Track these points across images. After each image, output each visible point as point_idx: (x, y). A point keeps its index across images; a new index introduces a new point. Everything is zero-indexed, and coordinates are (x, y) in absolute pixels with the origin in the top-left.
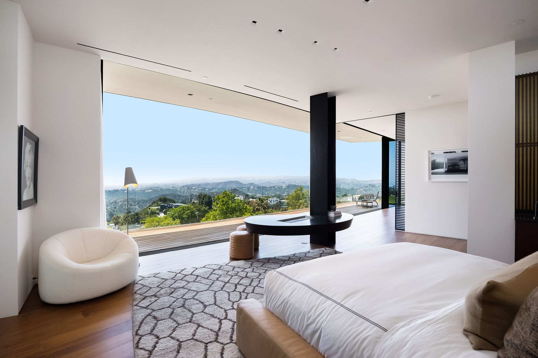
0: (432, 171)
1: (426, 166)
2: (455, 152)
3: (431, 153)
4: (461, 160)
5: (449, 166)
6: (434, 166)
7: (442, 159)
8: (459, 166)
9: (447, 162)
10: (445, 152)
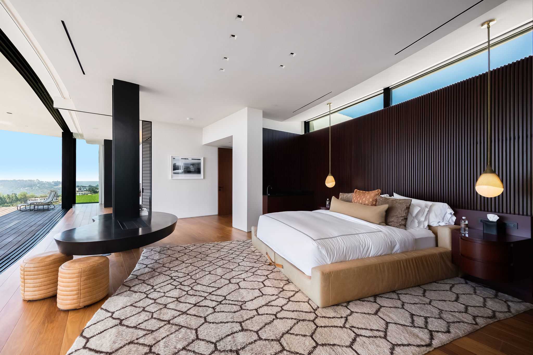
0: (174, 171)
1: (170, 168)
2: (188, 159)
3: (173, 158)
4: (191, 165)
5: (185, 168)
6: (175, 168)
7: (181, 164)
8: (190, 168)
9: (183, 165)
10: (182, 159)
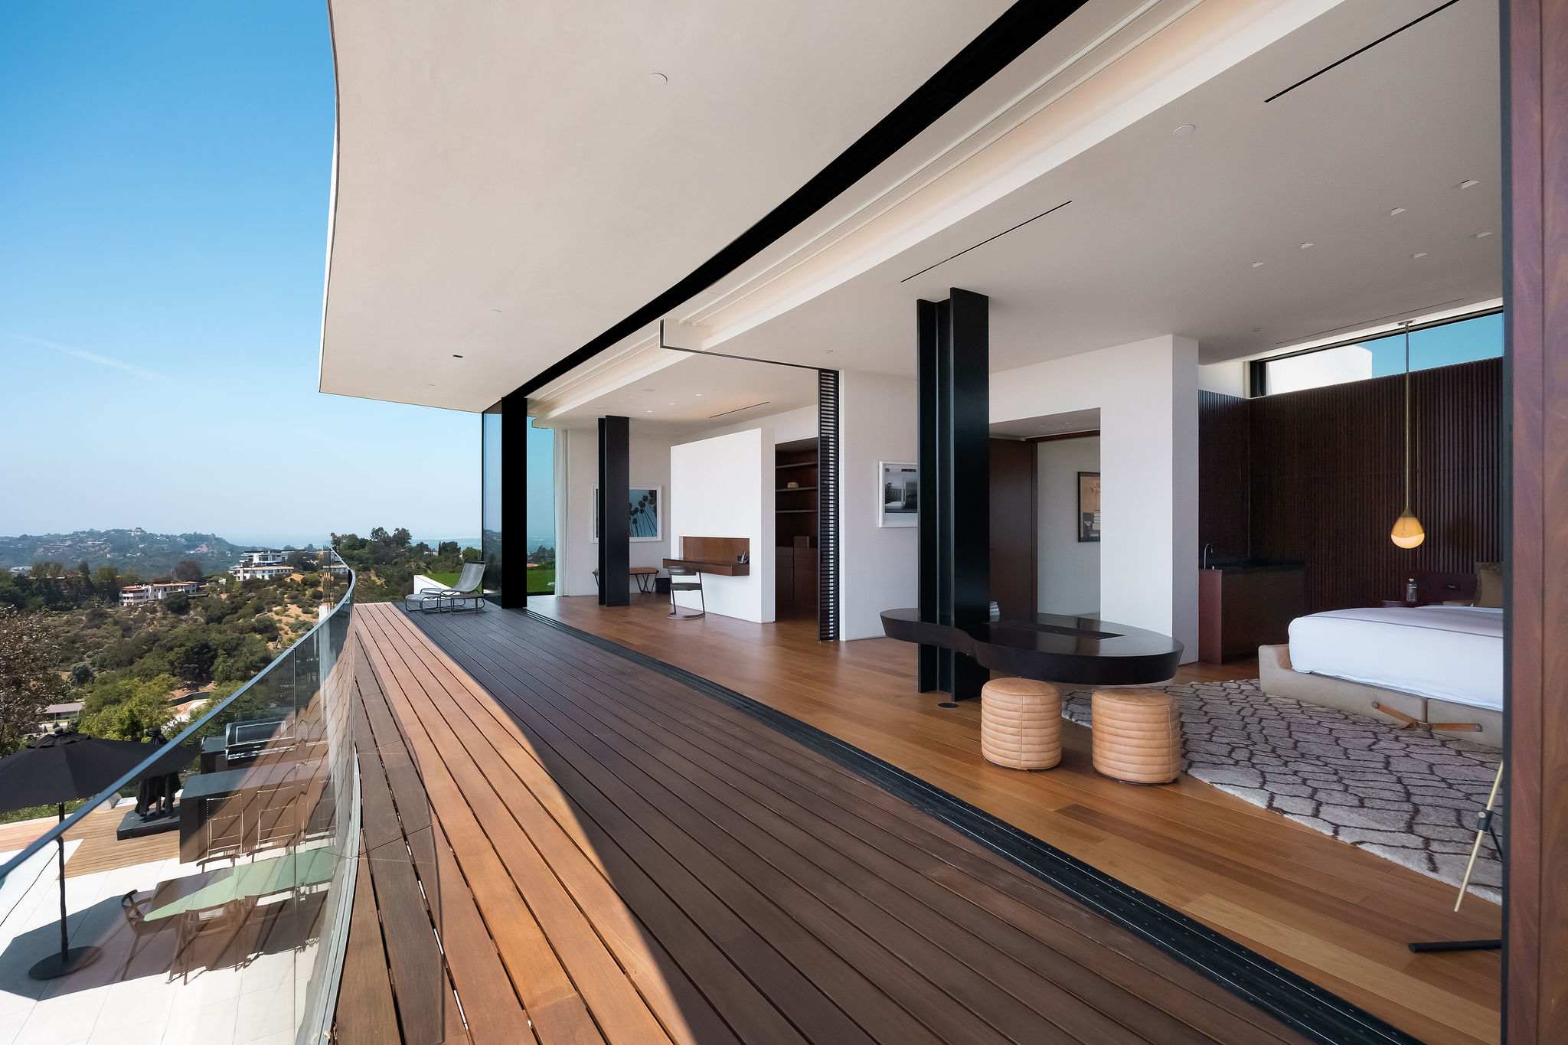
3: (886, 469)
5: (908, 497)
10: (903, 470)
